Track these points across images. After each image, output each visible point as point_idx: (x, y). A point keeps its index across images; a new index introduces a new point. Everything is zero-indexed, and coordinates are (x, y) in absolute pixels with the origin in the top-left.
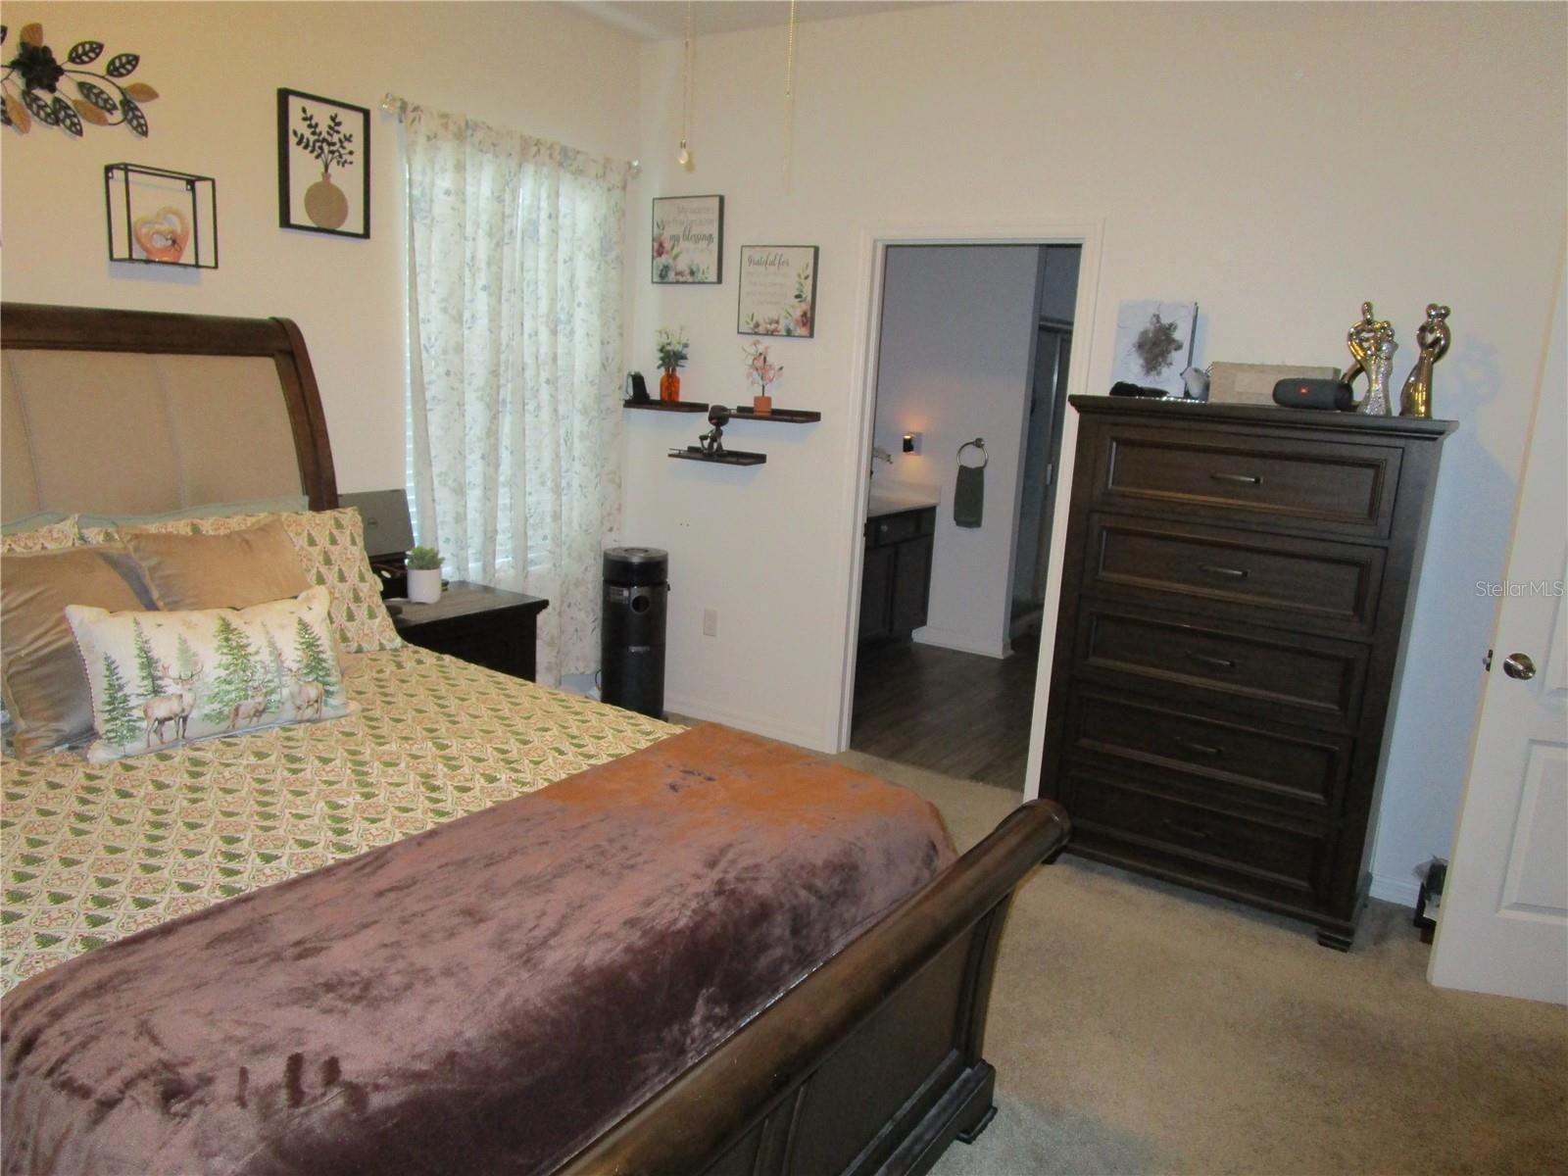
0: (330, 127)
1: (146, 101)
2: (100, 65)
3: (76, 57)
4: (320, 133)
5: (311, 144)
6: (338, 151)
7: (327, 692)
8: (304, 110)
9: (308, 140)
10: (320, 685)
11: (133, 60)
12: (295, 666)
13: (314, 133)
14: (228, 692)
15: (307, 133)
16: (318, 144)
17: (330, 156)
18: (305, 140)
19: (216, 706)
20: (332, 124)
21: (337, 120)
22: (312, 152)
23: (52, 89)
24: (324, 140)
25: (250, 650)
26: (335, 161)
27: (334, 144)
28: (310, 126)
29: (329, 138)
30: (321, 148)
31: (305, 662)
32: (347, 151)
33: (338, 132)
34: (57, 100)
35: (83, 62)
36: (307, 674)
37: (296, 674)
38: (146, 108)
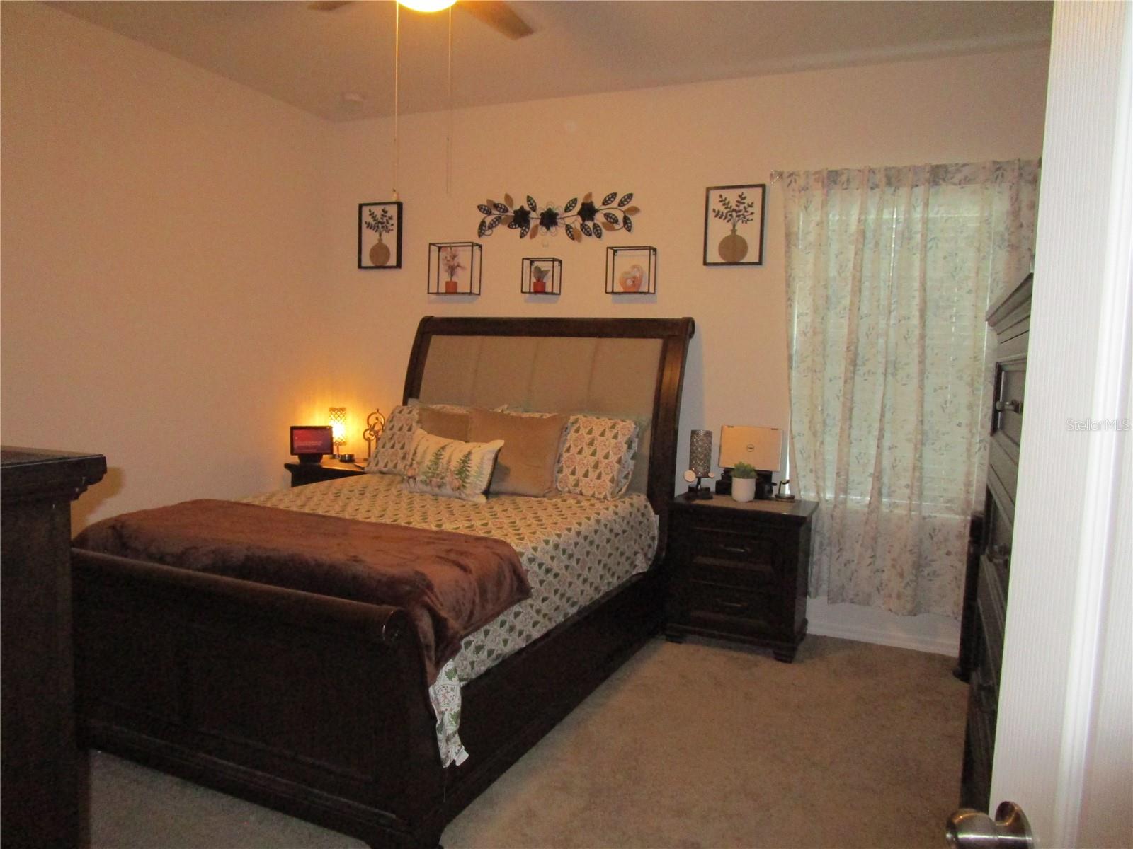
0: (738, 202)
1: (634, 214)
2: (615, 204)
3: (605, 202)
4: (731, 207)
5: (724, 214)
6: (743, 215)
7: (463, 485)
8: (721, 196)
9: (722, 213)
10: (461, 482)
11: (630, 196)
12: (453, 469)
13: (726, 208)
14: (429, 472)
15: (722, 209)
16: (729, 214)
17: (737, 219)
18: (721, 213)
19: (425, 477)
20: (739, 199)
21: (743, 196)
22: (724, 219)
23: (593, 220)
24: (734, 210)
25: (442, 457)
26: (740, 222)
27: (740, 211)
28: (724, 205)
29: (737, 208)
30: (731, 215)
31: (458, 468)
32: (749, 213)
33: (744, 203)
34: (595, 224)
35: (608, 204)
36: (457, 474)
37: (453, 473)
38: (634, 219)
